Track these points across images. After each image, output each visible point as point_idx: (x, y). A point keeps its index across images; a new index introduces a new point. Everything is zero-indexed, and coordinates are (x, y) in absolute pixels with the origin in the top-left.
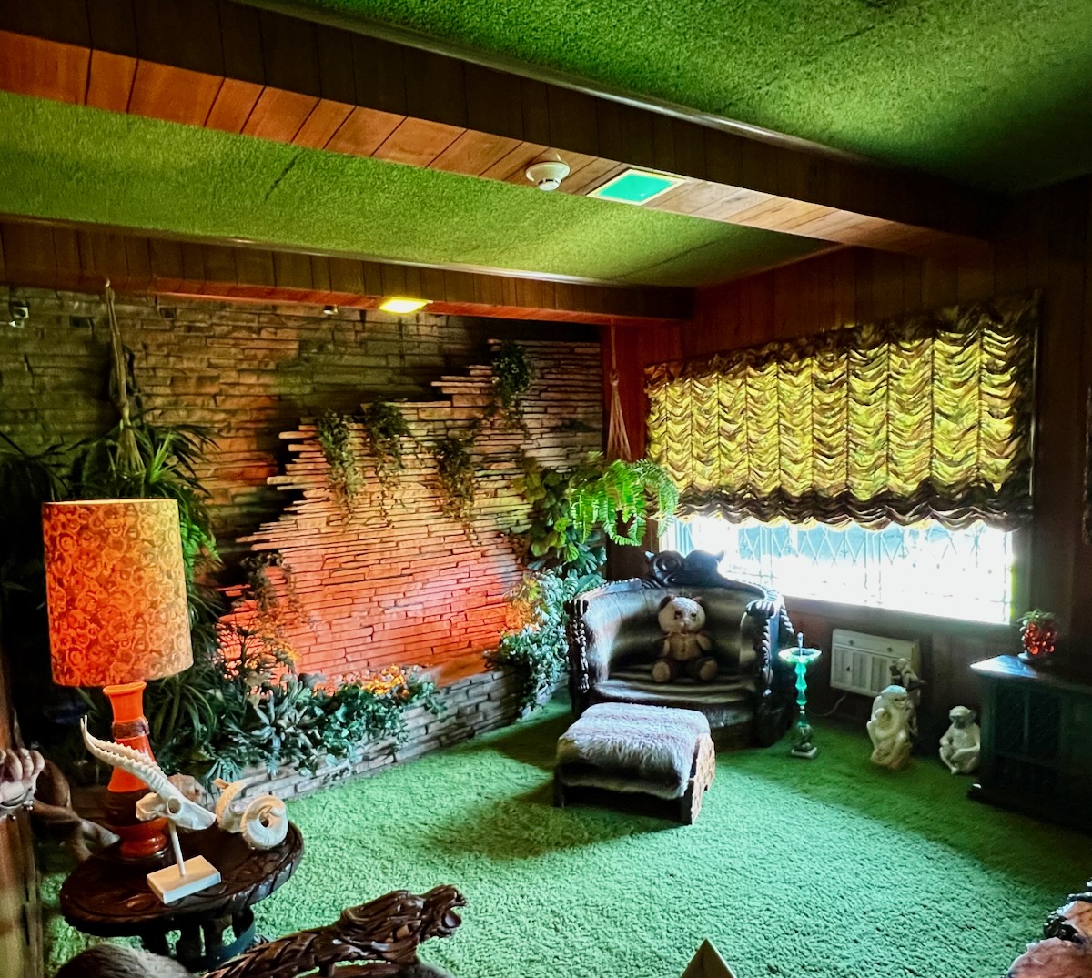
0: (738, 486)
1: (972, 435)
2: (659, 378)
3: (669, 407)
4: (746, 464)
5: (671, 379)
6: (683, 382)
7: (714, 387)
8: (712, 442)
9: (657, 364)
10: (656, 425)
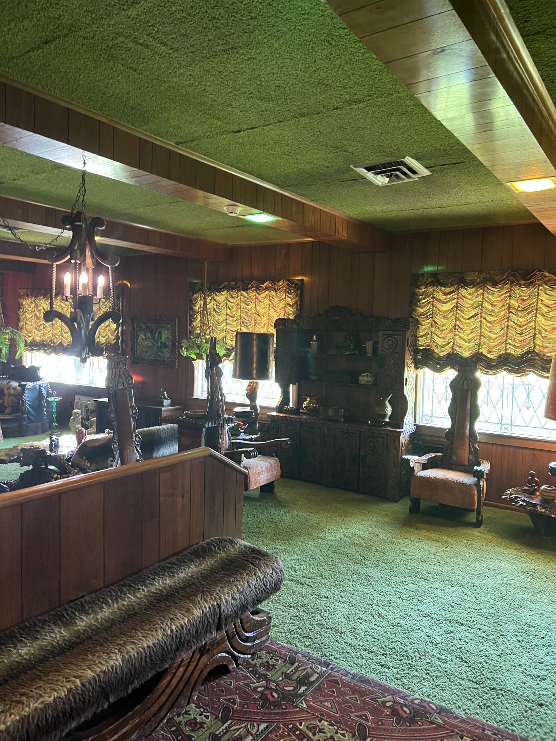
0: (48, 341)
1: (107, 329)
2: (24, 295)
3: (27, 307)
4: (51, 332)
5: (28, 296)
6: (32, 298)
7: (42, 301)
8: (41, 323)
9: (23, 289)
10: (21, 314)
